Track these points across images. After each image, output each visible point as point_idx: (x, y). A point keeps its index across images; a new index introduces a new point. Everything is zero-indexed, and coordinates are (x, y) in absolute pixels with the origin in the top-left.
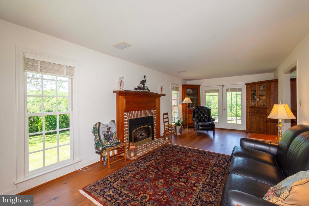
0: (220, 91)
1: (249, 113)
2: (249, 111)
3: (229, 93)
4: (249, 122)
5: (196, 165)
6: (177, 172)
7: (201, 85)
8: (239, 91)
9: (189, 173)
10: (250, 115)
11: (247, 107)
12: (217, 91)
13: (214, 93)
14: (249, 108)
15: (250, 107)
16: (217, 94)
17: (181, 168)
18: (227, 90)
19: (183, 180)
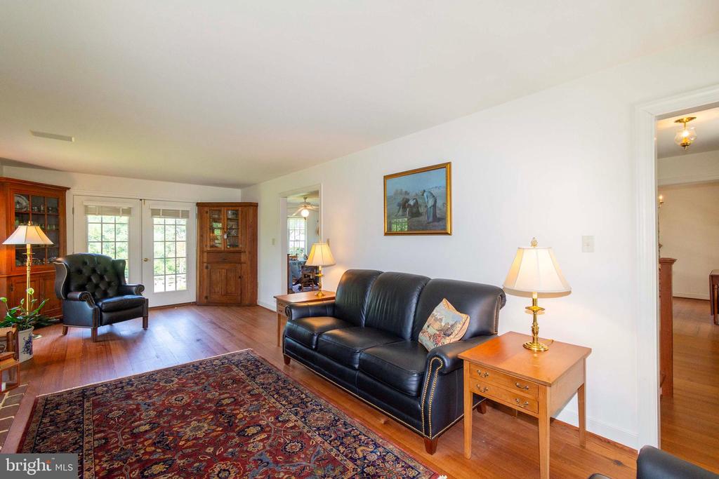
0: (136, 212)
1: (205, 264)
2: (205, 260)
3: (157, 220)
4: (206, 283)
5: (220, 394)
6: (214, 431)
7: (69, 189)
8: (183, 217)
9: (238, 414)
10: (207, 268)
11: (201, 251)
12: (127, 212)
13: (117, 217)
14: (205, 254)
15: (208, 252)
16: (125, 219)
17: (206, 419)
18: (155, 213)
19: (252, 430)
